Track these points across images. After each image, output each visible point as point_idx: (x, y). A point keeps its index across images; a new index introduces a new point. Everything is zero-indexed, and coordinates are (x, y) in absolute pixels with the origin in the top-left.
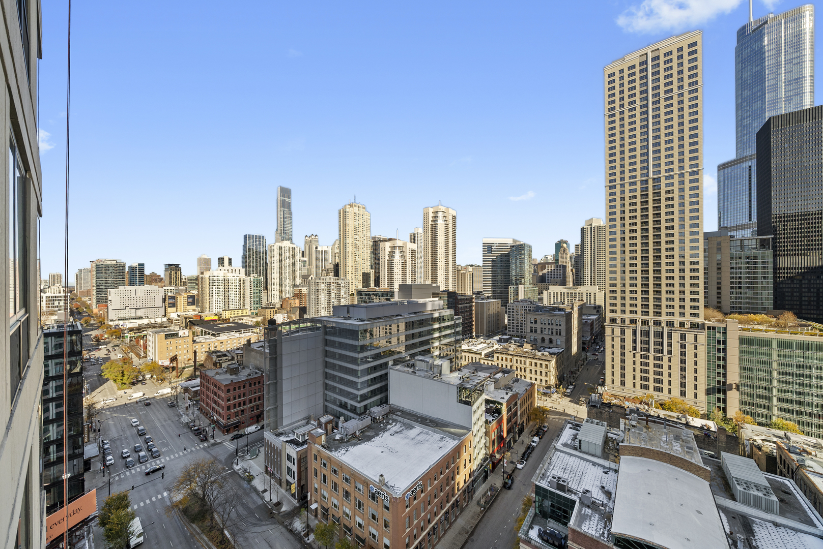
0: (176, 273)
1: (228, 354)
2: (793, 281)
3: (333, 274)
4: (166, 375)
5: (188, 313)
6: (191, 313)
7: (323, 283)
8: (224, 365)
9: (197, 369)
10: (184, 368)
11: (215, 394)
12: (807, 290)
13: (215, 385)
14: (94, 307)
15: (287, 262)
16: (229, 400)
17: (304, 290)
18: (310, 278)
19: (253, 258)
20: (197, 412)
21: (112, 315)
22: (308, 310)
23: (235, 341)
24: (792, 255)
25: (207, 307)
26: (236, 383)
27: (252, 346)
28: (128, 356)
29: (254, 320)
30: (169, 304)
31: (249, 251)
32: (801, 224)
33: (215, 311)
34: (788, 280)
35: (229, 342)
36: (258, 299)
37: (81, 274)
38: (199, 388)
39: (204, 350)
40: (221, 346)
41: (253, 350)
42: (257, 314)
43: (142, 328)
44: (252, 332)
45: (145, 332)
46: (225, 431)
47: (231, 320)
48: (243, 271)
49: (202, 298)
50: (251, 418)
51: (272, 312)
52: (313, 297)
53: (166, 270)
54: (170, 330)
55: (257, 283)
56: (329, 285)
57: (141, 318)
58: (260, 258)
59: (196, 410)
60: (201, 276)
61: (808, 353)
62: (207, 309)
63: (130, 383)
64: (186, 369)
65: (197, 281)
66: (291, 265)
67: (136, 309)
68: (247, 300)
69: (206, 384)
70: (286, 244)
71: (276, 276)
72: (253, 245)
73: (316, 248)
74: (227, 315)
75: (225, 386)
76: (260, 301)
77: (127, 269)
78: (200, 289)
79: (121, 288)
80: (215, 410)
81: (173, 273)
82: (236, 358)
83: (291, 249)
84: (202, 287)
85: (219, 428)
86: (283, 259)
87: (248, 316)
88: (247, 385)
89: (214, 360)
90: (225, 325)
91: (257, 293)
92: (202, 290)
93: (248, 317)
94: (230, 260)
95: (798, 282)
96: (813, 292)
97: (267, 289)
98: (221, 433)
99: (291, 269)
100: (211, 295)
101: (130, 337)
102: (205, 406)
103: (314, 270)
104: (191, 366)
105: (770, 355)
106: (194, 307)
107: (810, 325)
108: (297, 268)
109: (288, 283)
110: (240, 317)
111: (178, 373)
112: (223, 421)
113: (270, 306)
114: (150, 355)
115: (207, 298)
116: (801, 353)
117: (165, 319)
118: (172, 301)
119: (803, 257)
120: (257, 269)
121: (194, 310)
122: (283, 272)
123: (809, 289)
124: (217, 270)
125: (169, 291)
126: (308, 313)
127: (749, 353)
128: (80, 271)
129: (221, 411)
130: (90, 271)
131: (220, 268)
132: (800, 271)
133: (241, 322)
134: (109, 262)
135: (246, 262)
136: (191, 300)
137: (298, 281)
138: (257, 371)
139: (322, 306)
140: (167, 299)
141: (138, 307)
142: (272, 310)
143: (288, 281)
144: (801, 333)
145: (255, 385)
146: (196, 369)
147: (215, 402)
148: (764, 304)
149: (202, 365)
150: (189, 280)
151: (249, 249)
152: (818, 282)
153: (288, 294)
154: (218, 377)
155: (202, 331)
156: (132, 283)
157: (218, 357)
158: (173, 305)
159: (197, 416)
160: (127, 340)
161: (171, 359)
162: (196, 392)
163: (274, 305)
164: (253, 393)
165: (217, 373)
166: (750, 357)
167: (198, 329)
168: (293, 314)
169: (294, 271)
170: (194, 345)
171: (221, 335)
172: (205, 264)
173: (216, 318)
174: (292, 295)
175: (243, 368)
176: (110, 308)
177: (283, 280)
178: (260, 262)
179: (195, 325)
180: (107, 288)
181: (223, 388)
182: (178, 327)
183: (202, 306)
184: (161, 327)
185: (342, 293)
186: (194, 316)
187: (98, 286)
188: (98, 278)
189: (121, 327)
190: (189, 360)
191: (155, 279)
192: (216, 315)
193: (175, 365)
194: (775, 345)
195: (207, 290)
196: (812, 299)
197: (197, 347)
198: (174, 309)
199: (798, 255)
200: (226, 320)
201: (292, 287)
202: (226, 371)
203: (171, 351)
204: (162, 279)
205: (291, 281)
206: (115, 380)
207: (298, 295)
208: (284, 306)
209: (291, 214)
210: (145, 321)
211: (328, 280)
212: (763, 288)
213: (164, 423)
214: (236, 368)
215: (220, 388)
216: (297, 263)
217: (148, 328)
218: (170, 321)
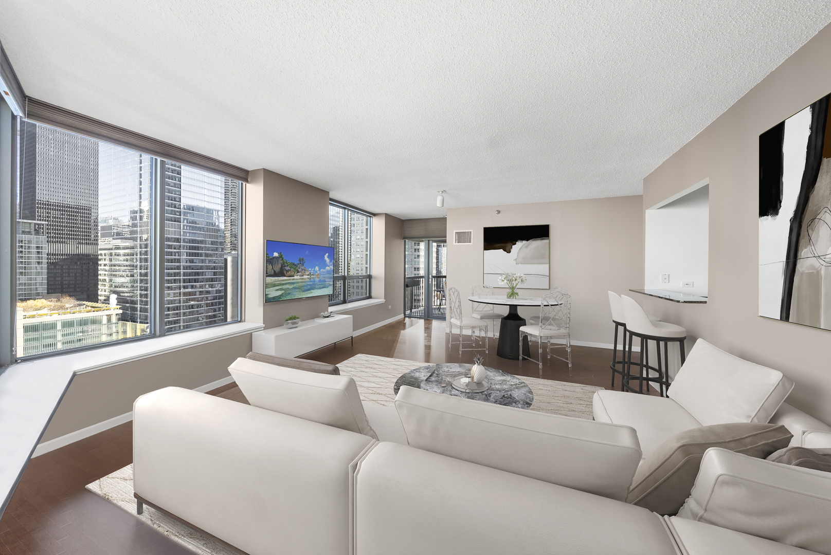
2: (55, 266)
12: (67, 275)
24: (55, 242)
32: (62, 214)
34: (51, 265)
61: (85, 328)
95: (60, 267)
96: (72, 277)
105: (55, 337)
107: (84, 304)
116: (80, 329)
119: (64, 244)
123: (69, 276)
127: (34, 339)
132: (61, 257)
144: (80, 312)
148: (38, 289)
152: (75, 267)
166: (35, 343)
194: (59, 326)
196: (71, 282)
199: (60, 243)
212: (38, 274)
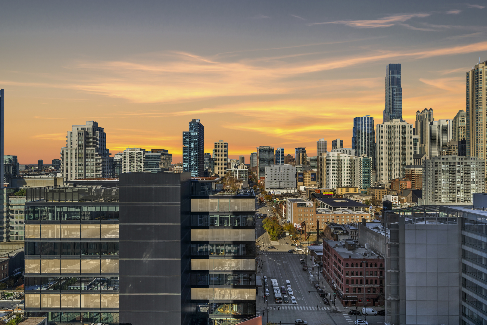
0: (303, 155)
1: (343, 228)
3: (457, 152)
4: (298, 236)
5: (311, 187)
6: (314, 187)
7: (444, 164)
8: (341, 238)
9: (320, 236)
10: (310, 233)
11: (335, 264)
13: (335, 256)
14: (258, 178)
15: (397, 141)
16: (347, 274)
17: (418, 171)
18: (423, 158)
19: (362, 139)
20: (321, 276)
21: (267, 185)
22: (423, 194)
23: (348, 217)
25: (325, 183)
26: (354, 259)
27: (367, 226)
28: (275, 215)
29: (364, 199)
30: (299, 179)
31: (359, 133)
33: (331, 187)
35: (343, 217)
36: (367, 179)
37: (252, 156)
38: (322, 254)
39: (324, 220)
40: (337, 220)
41: (368, 230)
42: (366, 193)
43: (283, 196)
44: (363, 210)
45: (285, 199)
46: (344, 303)
47: (344, 196)
48: (353, 151)
49: (321, 175)
50: (368, 299)
51: (381, 193)
52: (430, 179)
53: (297, 152)
54: (300, 201)
55: (366, 163)
56: (452, 167)
57: (282, 188)
58: (368, 139)
59: (320, 273)
60: (320, 157)
62: (325, 185)
63: (277, 237)
64: (311, 235)
65: (317, 161)
66: (401, 144)
67: (280, 181)
68: (358, 179)
69: (328, 252)
70: (396, 122)
71: (384, 156)
72: (362, 127)
73: (432, 123)
74: (340, 191)
75: (345, 260)
76: (368, 181)
77: (275, 153)
78: (320, 168)
79: (272, 166)
80: (336, 280)
81: (301, 154)
82: (350, 233)
83: (401, 128)
84: (321, 166)
85: (339, 297)
86: (392, 138)
87: (358, 194)
88: (364, 265)
89: (332, 231)
90: (339, 201)
91: (366, 173)
92: (321, 169)
93: (358, 196)
94: (342, 142)
97: (375, 168)
98: (340, 302)
99: (401, 148)
100: (328, 173)
101: (277, 202)
102: (326, 272)
103: (427, 148)
104: (315, 233)
106: (315, 183)
108: (408, 147)
109: (397, 163)
110: (352, 195)
111: (306, 236)
112: (343, 293)
113: (379, 186)
114: (288, 219)
115: (325, 175)
117: (296, 191)
118: (300, 177)
120: (365, 150)
121: (315, 185)
122: (392, 151)
124: (332, 151)
125: (299, 168)
126: (423, 197)
128: (252, 154)
129: (341, 282)
130: (257, 154)
131: (334, 149)
133: (352, 199)
134: (265, 148)
135: (356, 143)
136: (313, 177)
137: (410, 161)
138: (373, 252)
139: (443, 191)
140: (298, 175)
141: (281, 180)
142: (381, 190)
143: (397, 161)
145: (371, 266)
146: (318, 236)
147: (335, 272)
149: (322, 233)
150: (311, 160)
151: (359, 131)
153: (397, 174)
154: (337, 249)
155: (321, 204)
156: (277, 163)
157: (335, 229)
158: (301, 180)
159: (321, 279)
160: (275, 203)
161: (301, 223)
162: (319, 256)
163: (383, 185)
164: (369, 274)
165: (337, 246)
167: (319, 202)
168: (404, 196)
169: (404, 150)
170: (317, 215)
171: (337, 209)
172: (322, 146)
173: (332, 193)
174: (402, 176)
175: (359, 246)
176: (266, 180)
177: (392, 160)
178: (368, 142)
179: (316, 198)
180: (265, 166)
181: (342, 261)
182: (306, 198)
183: (321, 181)
184: (294, 197)
185: (473, 176)
186: (316, 190)
187: (260, 164)
188: (260, 159)
189: (272, 194)
190: (313, 227)
191: (290, 159)
192: (331, 190)
193: (304, 229)
195: (325, 168)
197: (319, 217)
198: (302, 183)
200: (339, 196)
201: (402, 167)
202: (344, 245)
203: (301, 217)
204: (294, 159)
205: (402, 161)
206: (269, 232)
207: (409, 176)
208: (394, 187)
209: (401, 90)
210: (285, 191)
211: (450, 160)
213: (298, 276)
214: (353, 245)
215: (339, 260)
216: (408, 142)
217: (286, 196)
218: (300, 192)
